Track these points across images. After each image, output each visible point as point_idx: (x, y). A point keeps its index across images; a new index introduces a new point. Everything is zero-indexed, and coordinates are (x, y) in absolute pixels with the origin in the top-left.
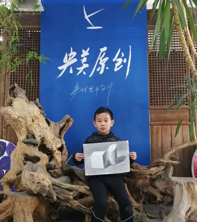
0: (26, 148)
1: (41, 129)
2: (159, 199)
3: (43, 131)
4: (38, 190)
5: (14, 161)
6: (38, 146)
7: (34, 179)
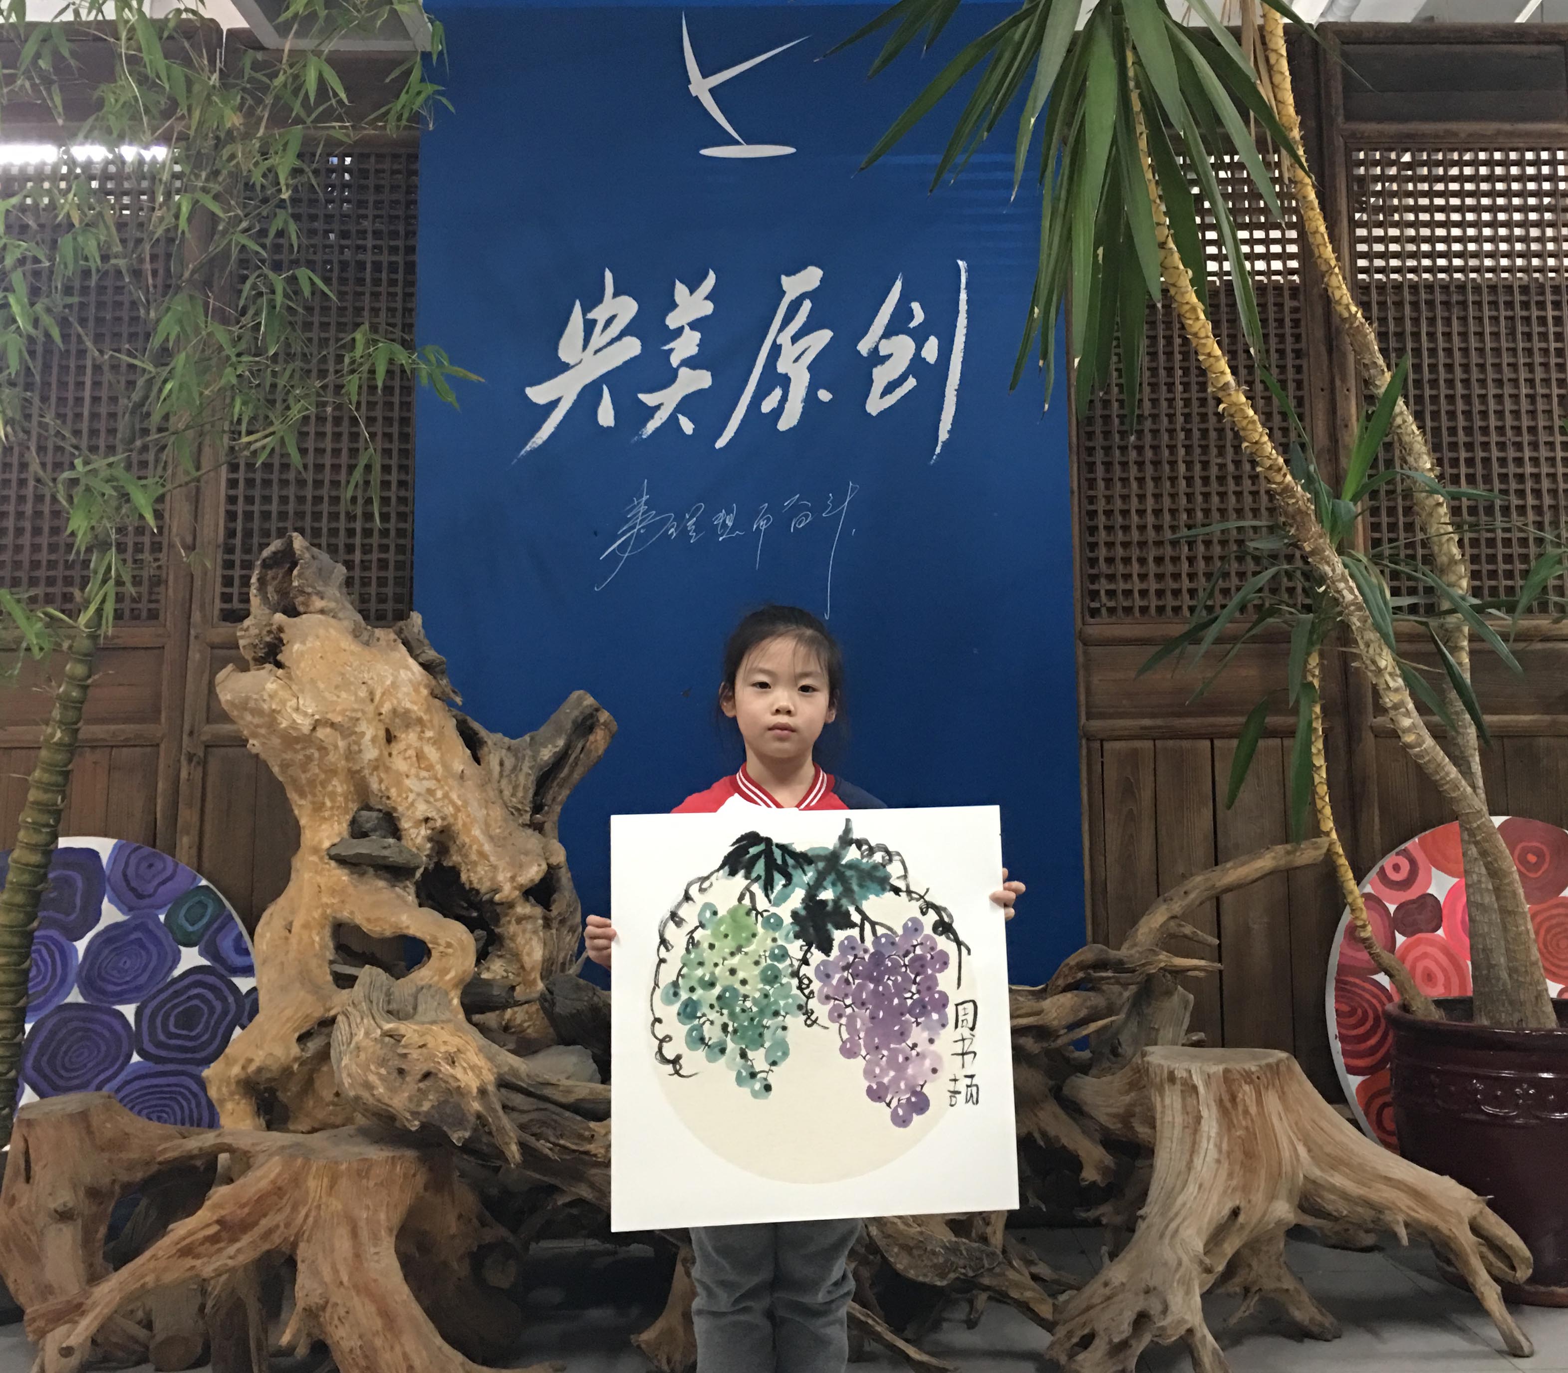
0: (351, 890)
1: (432, 784)
3: (446, 796)
4: (427, 1113)
5: (283, 964)
6: (413, 875)
7: (405, 1056)
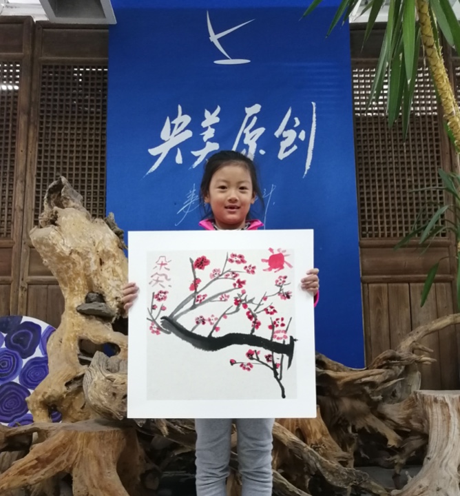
0: (86, 325)
1: (119, 283)
2: (392, 443)
5: (58, 355)
6: (111, 320)
7: (116, 388)
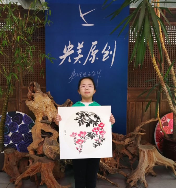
0: (43, 126)
1: (52, 113)
2: (130, 158)
3: (54, 114)
4: (55, 158)
5: (35, 135)
6: (50, 124)
7: (52, 151)
